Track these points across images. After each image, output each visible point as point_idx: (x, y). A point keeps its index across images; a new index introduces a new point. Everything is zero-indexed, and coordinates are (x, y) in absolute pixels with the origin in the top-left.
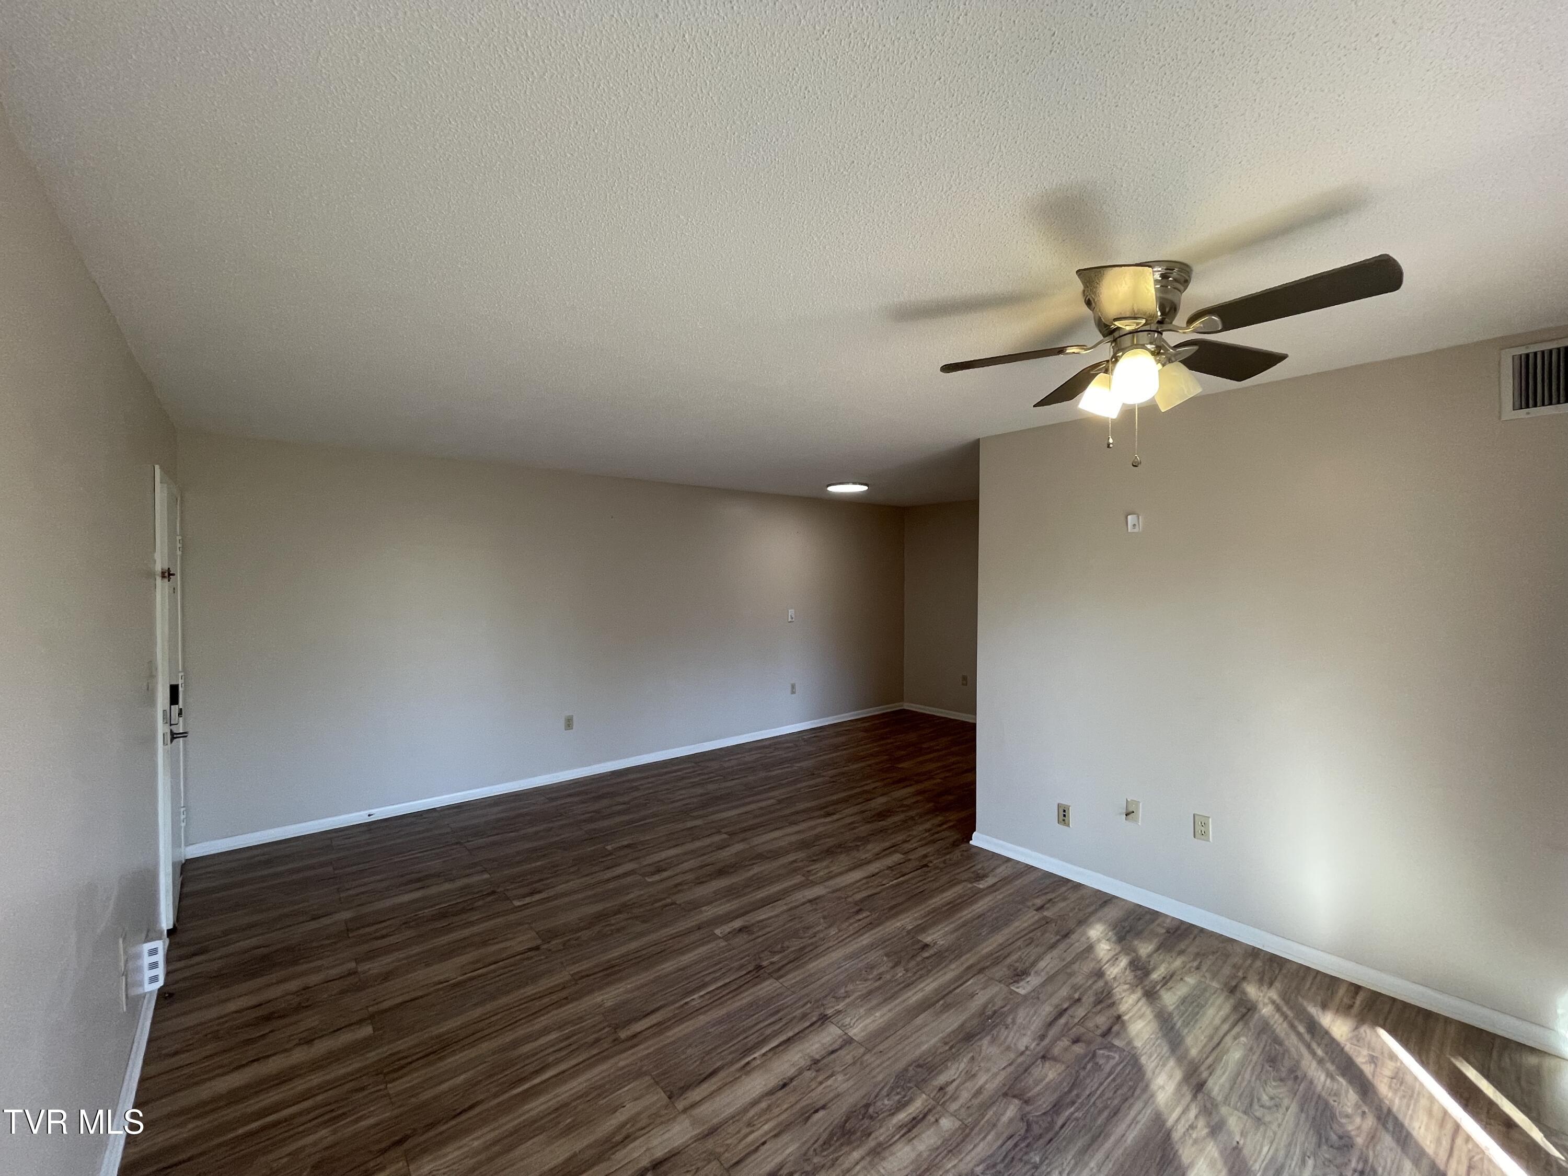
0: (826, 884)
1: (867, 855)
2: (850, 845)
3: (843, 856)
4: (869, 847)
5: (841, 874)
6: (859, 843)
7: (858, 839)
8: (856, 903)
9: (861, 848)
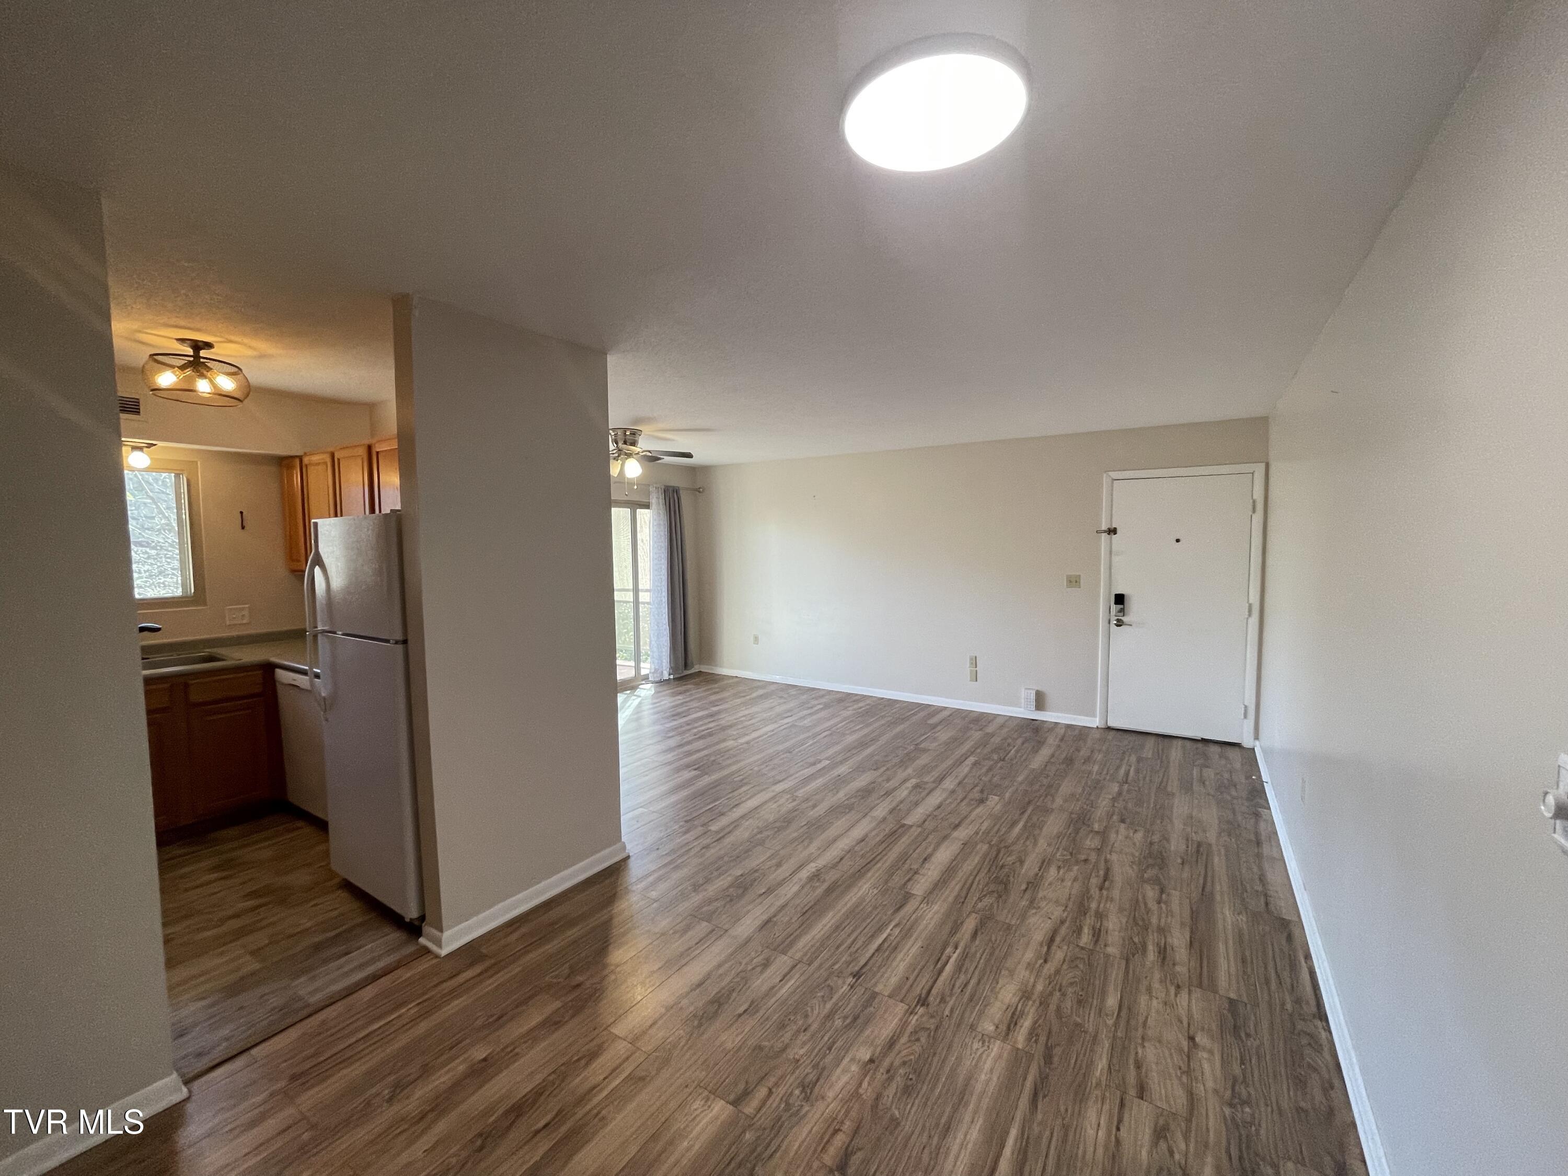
0: (774, 794)
1: (747, 823)
2: (768, 833)
3: (771, 819)
4: (746, 835)
5: (766, 802)
6: (759, 836)
7: (762, 843)
8: (746, 784)
9: (755, 831)
